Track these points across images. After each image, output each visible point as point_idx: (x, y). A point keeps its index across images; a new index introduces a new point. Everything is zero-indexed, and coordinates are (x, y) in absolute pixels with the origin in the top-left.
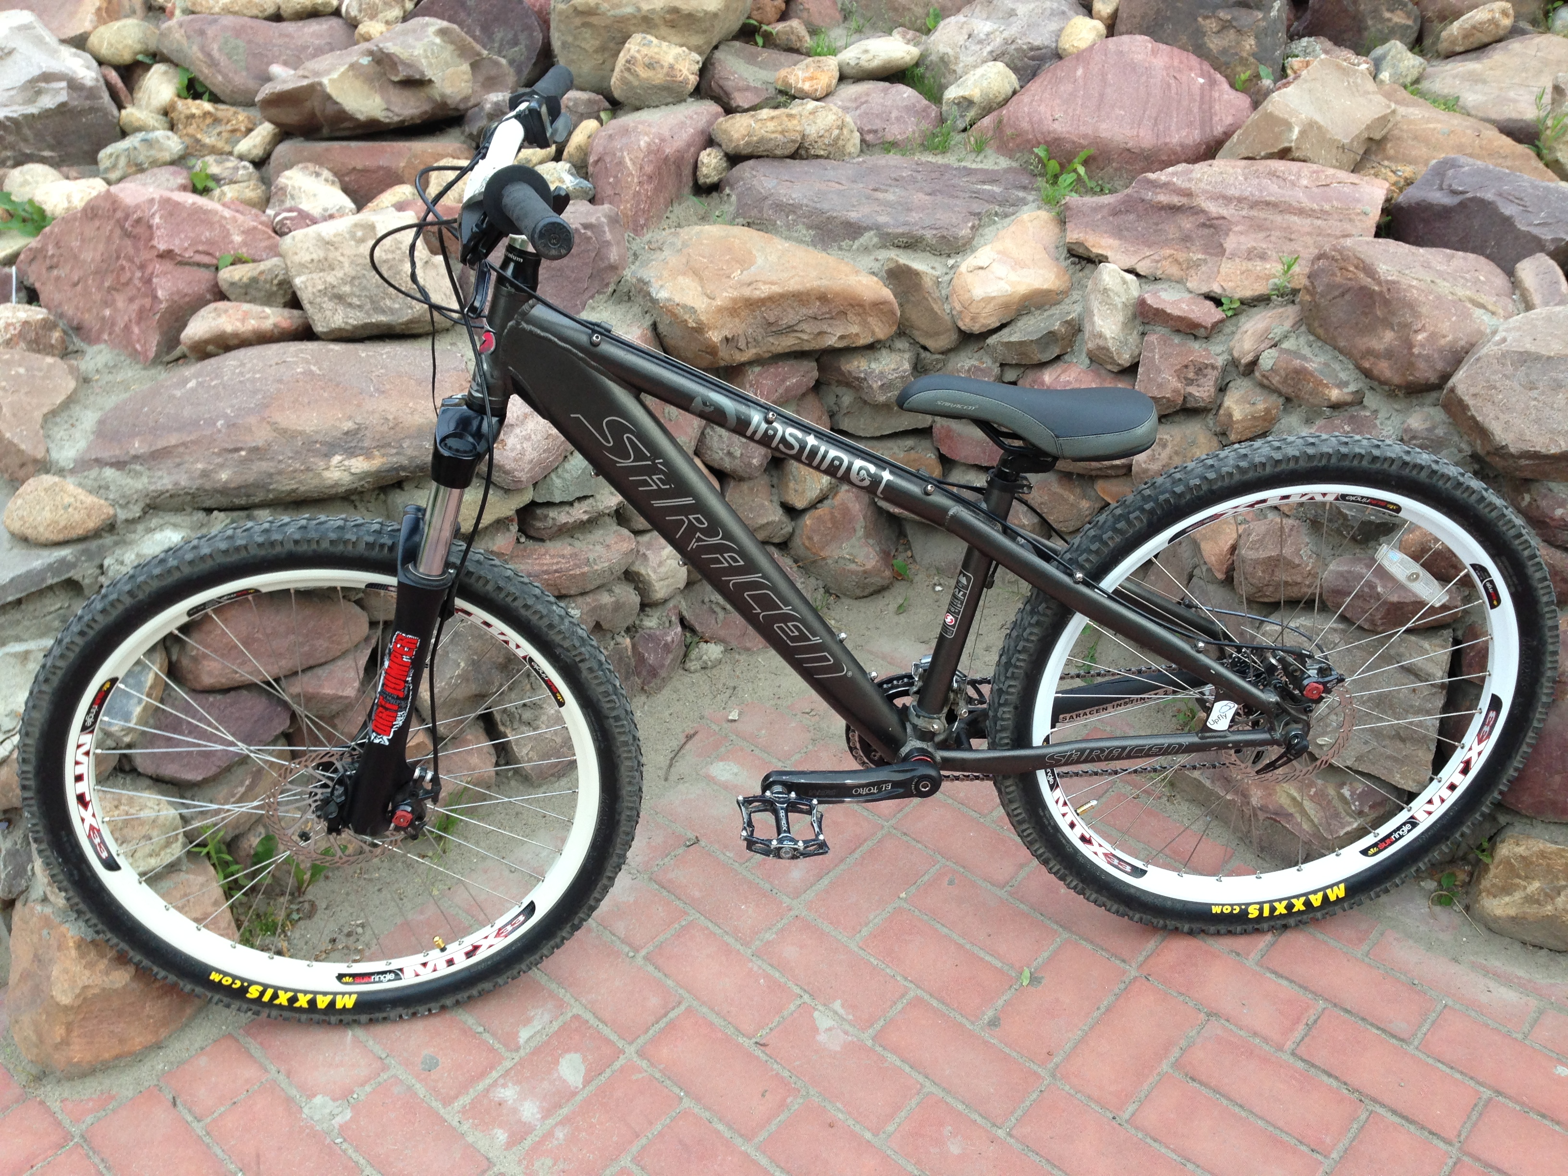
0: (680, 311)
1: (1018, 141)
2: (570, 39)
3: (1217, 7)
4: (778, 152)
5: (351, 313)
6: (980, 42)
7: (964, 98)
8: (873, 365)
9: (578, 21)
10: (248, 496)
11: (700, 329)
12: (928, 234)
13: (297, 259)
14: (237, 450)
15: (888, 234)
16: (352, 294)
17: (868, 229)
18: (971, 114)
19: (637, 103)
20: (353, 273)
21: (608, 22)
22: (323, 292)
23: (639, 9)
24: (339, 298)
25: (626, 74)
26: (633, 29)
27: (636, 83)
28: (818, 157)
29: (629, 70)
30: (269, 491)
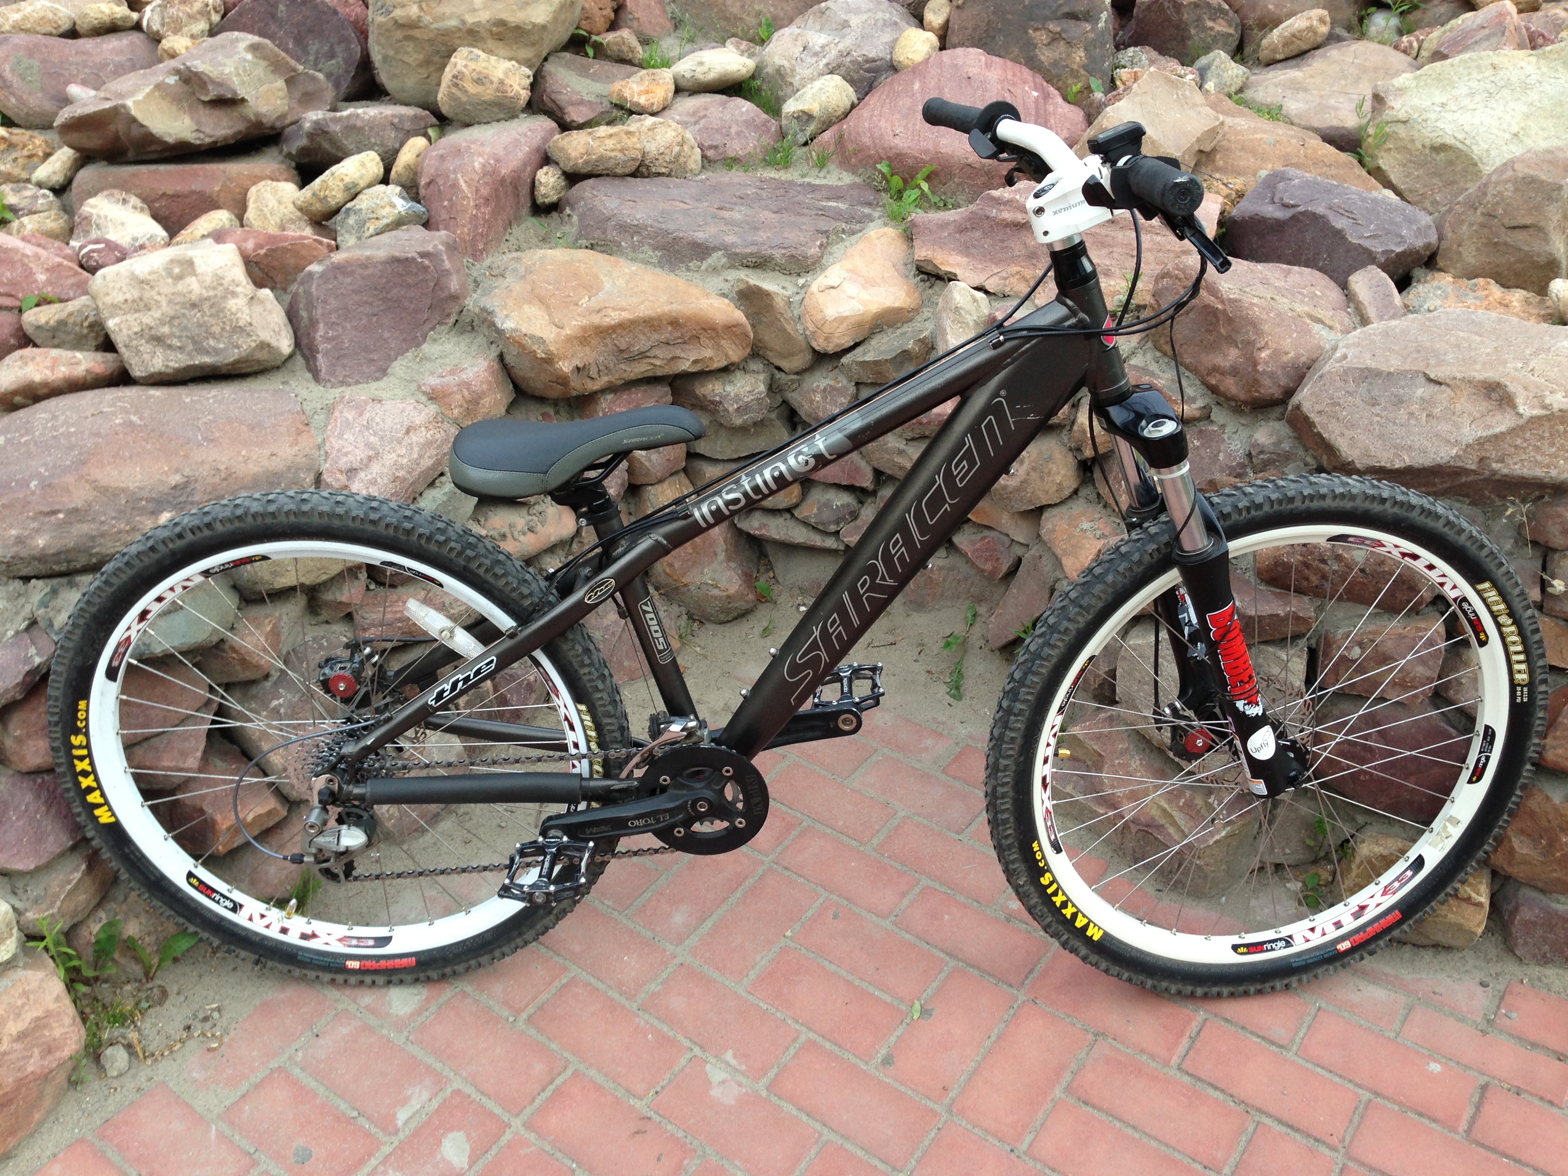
0: (528, 342)
1: (860, 156)
2: (391, 53)
3: (1046, 19)
4: (619, 171)
5: (172, 355)
6: (816, 54)
7: (804, 112)
8: (728, 388)
9: (399, 34)
10: (69, 562)
11: (549, 360)
12: (777, 254)
13: (108, 300)
14: (54, 512)
15: (736, 254)
16: (172, 335)
17: (716, 249)
18: (811, 128)
19: (467, 120)
20: (172, 313)
21: (431, 35)
22: (140, 334)
23: (464, 22)
24: (158, 340)
25: (454, 90)
26: (458, 42)
27: (464, 99)
28: (659, 174)
29: (456, 85)
30: (91, 555)
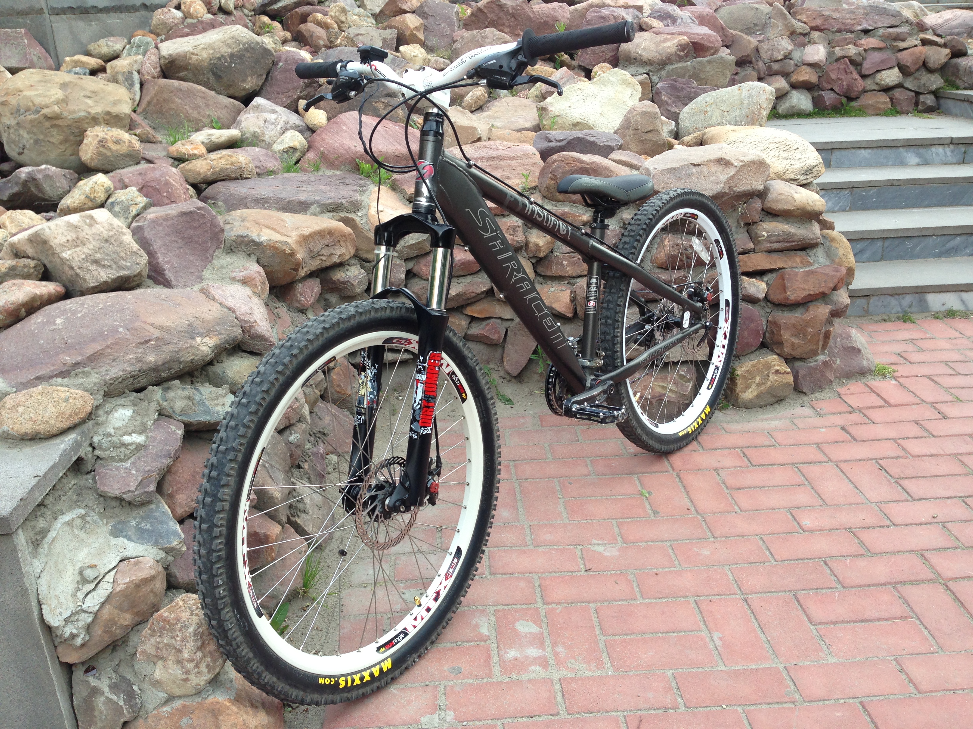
0: (279, 245)
2: (41, 137)
6: (273, 124)
7: (291, 147)
8: (348, 273)
9: (47, 124)
11: (292, 254)
12: (344, 201)
14: (147, 342)
15: (324, 205)
16: (103, 259)
17: (313, 203)
18: (297, 155)
20: (98, 246)
21: (69, 123)
22: (86, 259)
23: (89, 113)
24: (96, 262)
25: (101, 149)
26: (86, 126)
27: (109, 154)
29: (103, 146)
30: (180, 362)
